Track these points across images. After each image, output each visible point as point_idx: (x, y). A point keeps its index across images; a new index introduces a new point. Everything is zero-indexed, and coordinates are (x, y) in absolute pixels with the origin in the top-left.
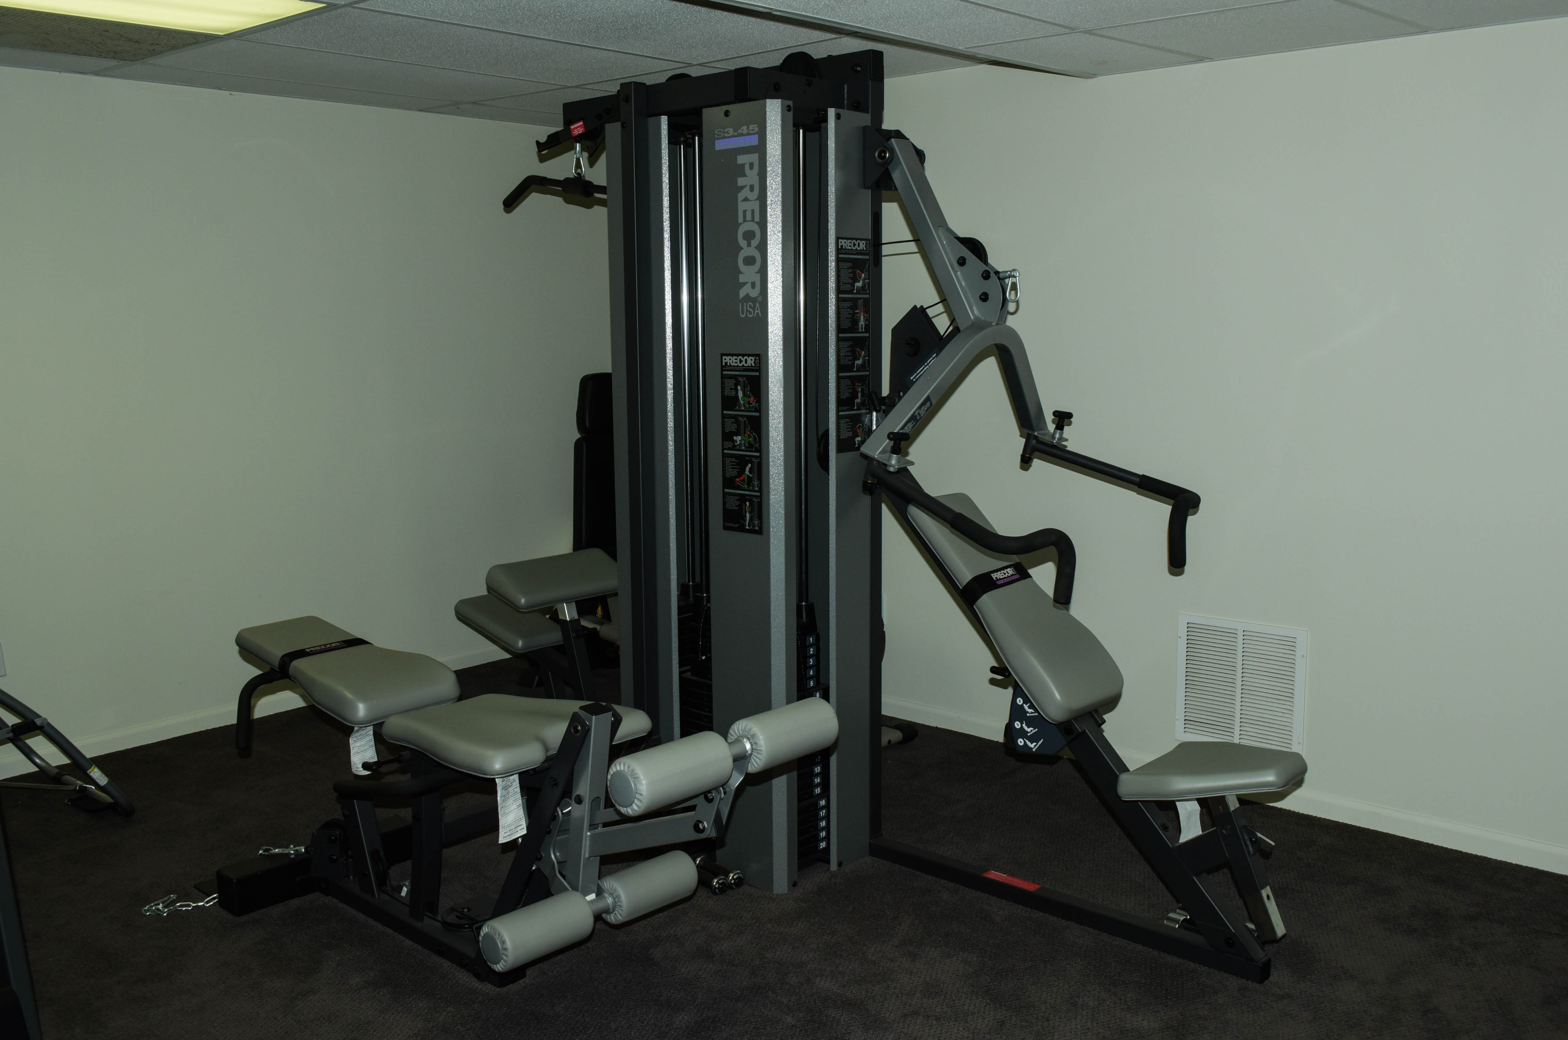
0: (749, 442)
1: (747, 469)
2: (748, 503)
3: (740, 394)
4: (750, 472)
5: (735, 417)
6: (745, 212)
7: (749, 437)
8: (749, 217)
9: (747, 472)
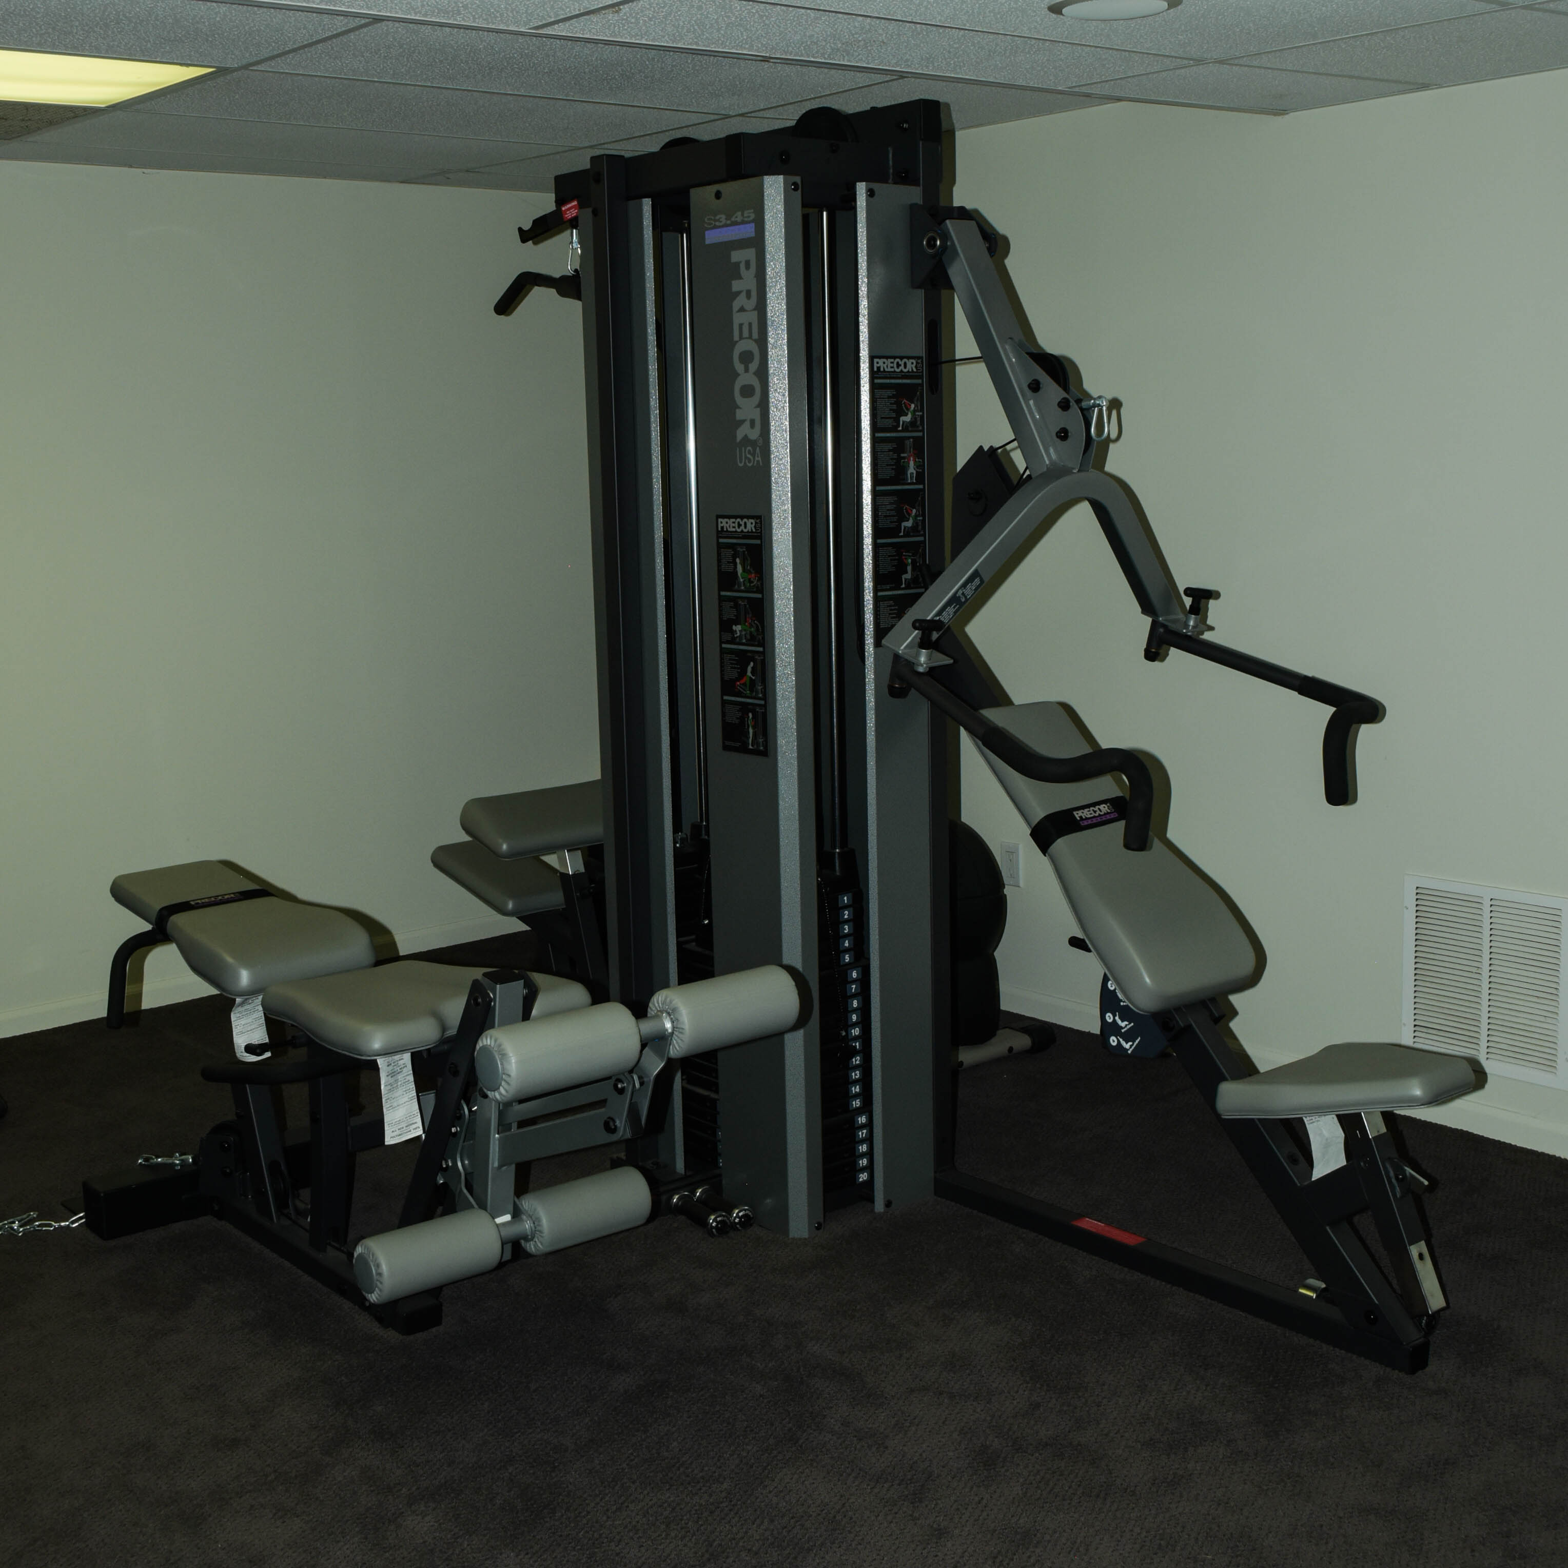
0: (751, 633)
1: (749, 669)
2: (750, 715)
3: (740, 569)
4: (752, 673)
5: (734, 599)
6: (741, 325)
7: (751, 626)
8: (746, 333)
9: (749, 674)
